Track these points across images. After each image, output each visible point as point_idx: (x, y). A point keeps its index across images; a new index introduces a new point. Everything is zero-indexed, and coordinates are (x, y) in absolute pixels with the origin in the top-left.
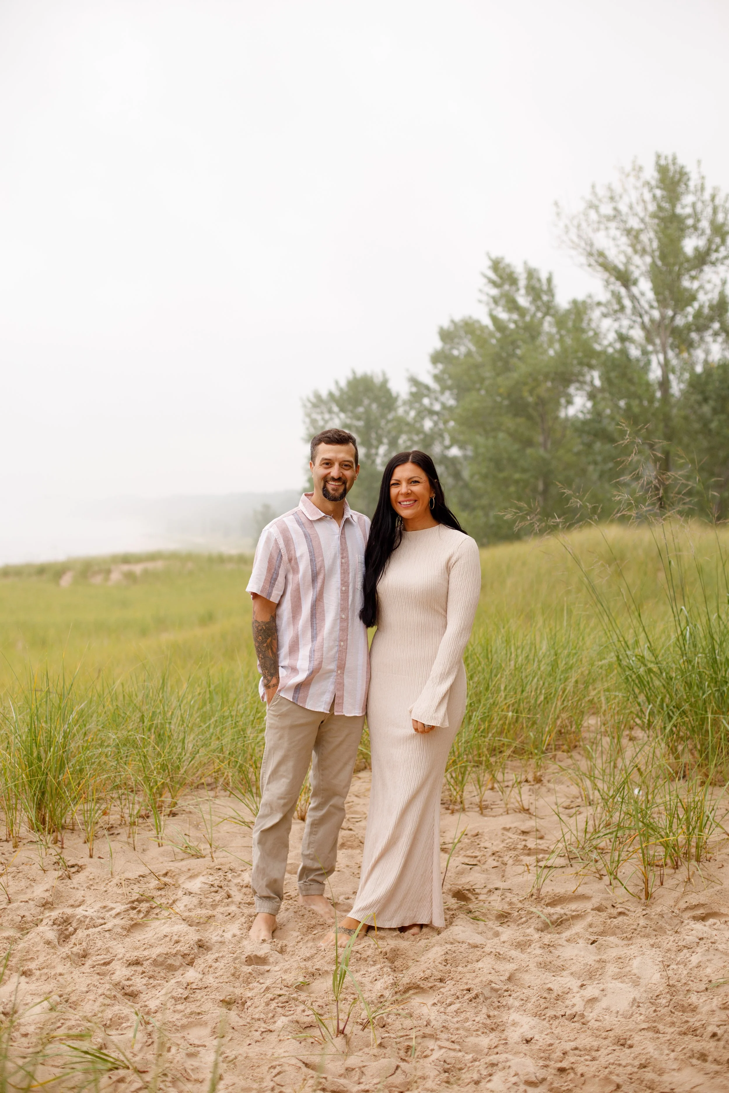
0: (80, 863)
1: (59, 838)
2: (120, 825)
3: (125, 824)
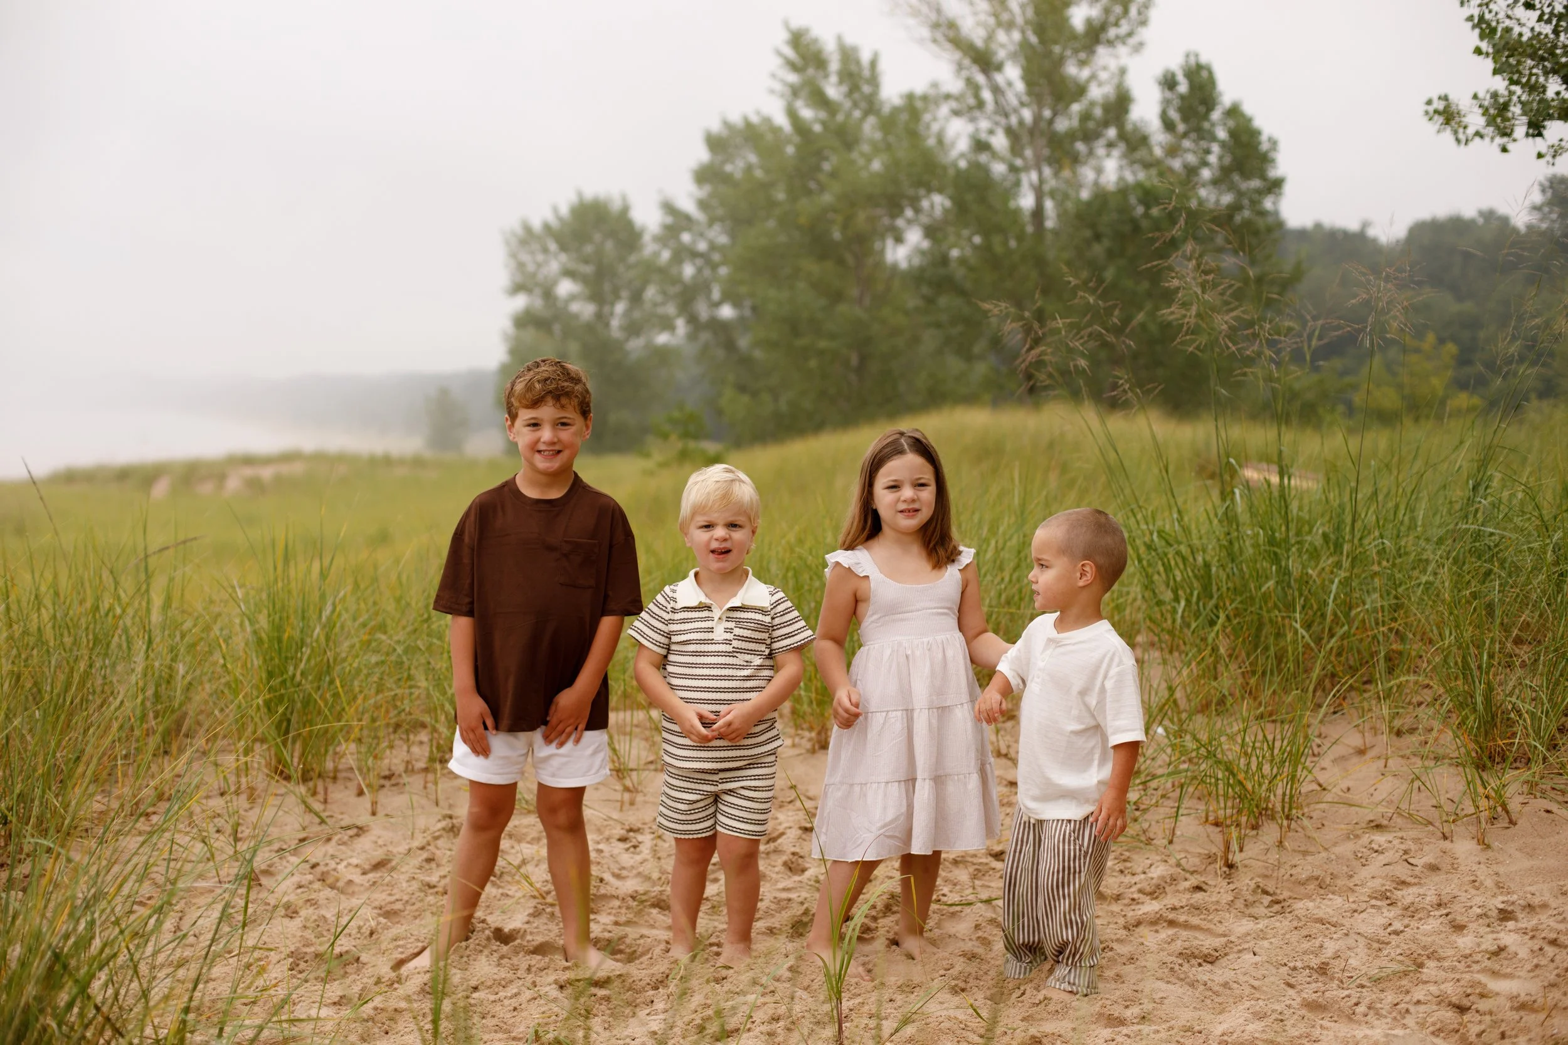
0: (359, 824)
1: (320, 789)
2: (406, 771)
3: (413, 770)
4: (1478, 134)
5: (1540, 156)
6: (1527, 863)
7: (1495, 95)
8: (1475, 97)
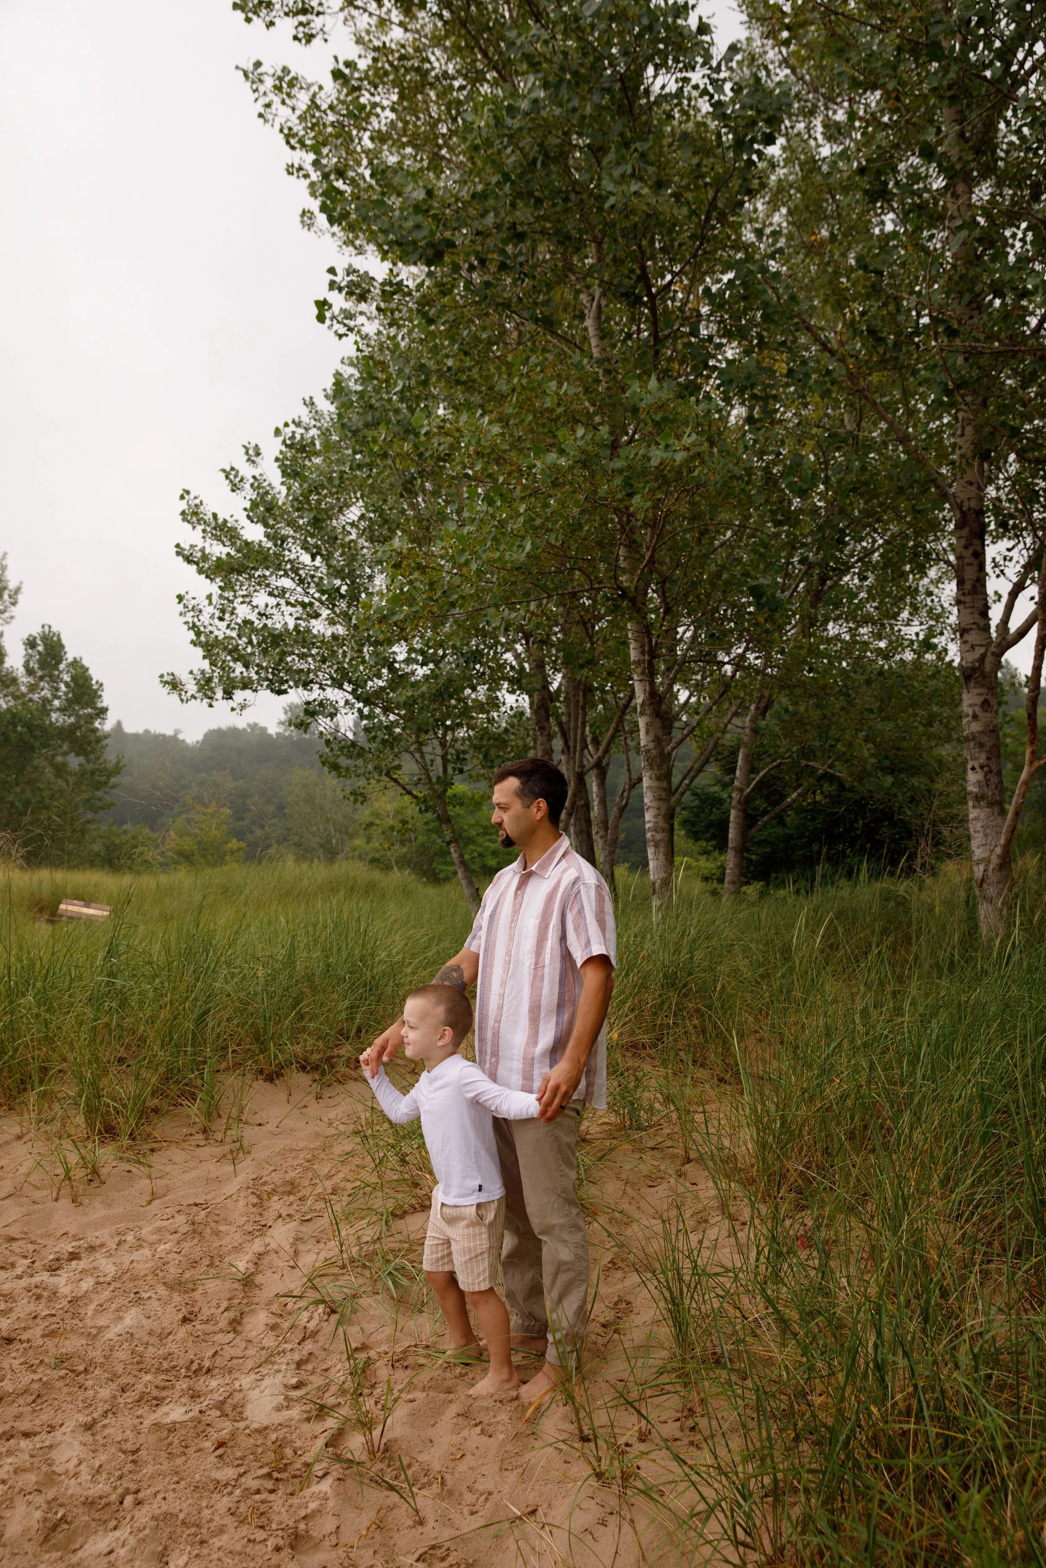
4: (193, 697)
5: (233, 709)
6: (103, 1212)
7: (203, 672)
8: (191, 672)
